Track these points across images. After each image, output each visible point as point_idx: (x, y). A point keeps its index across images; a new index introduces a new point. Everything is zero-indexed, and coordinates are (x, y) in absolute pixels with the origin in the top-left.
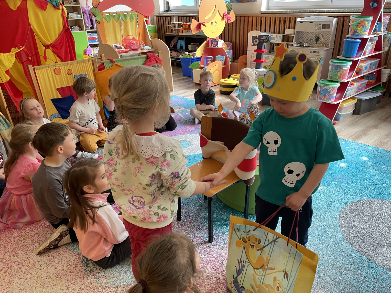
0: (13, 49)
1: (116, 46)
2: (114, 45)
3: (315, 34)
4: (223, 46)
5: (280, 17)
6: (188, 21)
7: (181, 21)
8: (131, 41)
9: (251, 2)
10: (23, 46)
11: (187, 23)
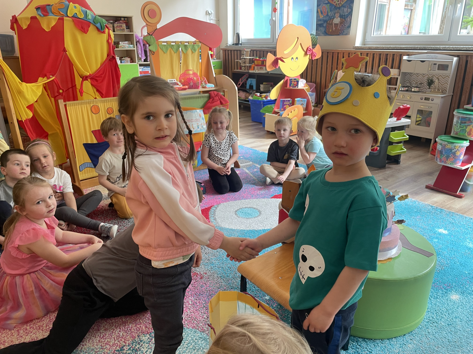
0: (40, 79)
1: (172, 82)
2: (170, 81)
4: (304, 87)
5: (380, 54)
6: (262, 56)
7: (253, 56)
8: (191, 76)
9: (343, 35)
10: (53, 76)
11: (260, 58)
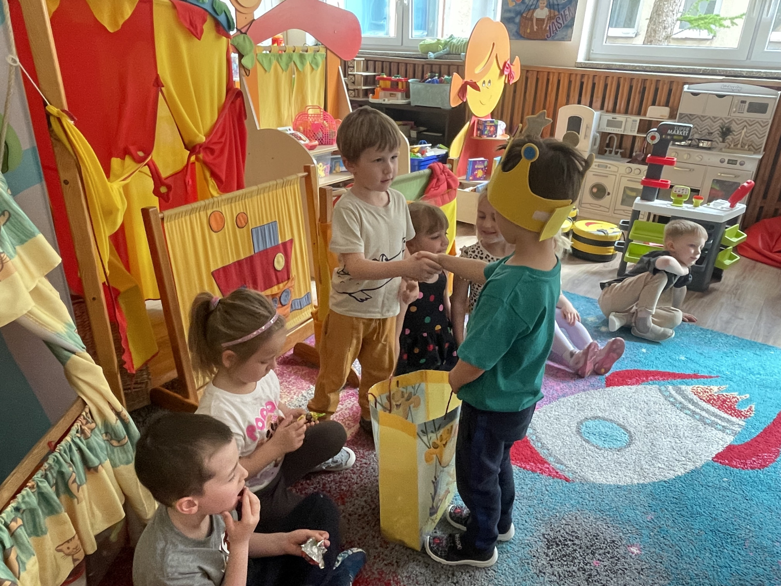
0: (115, 162)
3: (721, 121)
4: (503, 135)
5: (632, 79)
8: (319, 120)
9: (553, 40)
11: (390, 75)
